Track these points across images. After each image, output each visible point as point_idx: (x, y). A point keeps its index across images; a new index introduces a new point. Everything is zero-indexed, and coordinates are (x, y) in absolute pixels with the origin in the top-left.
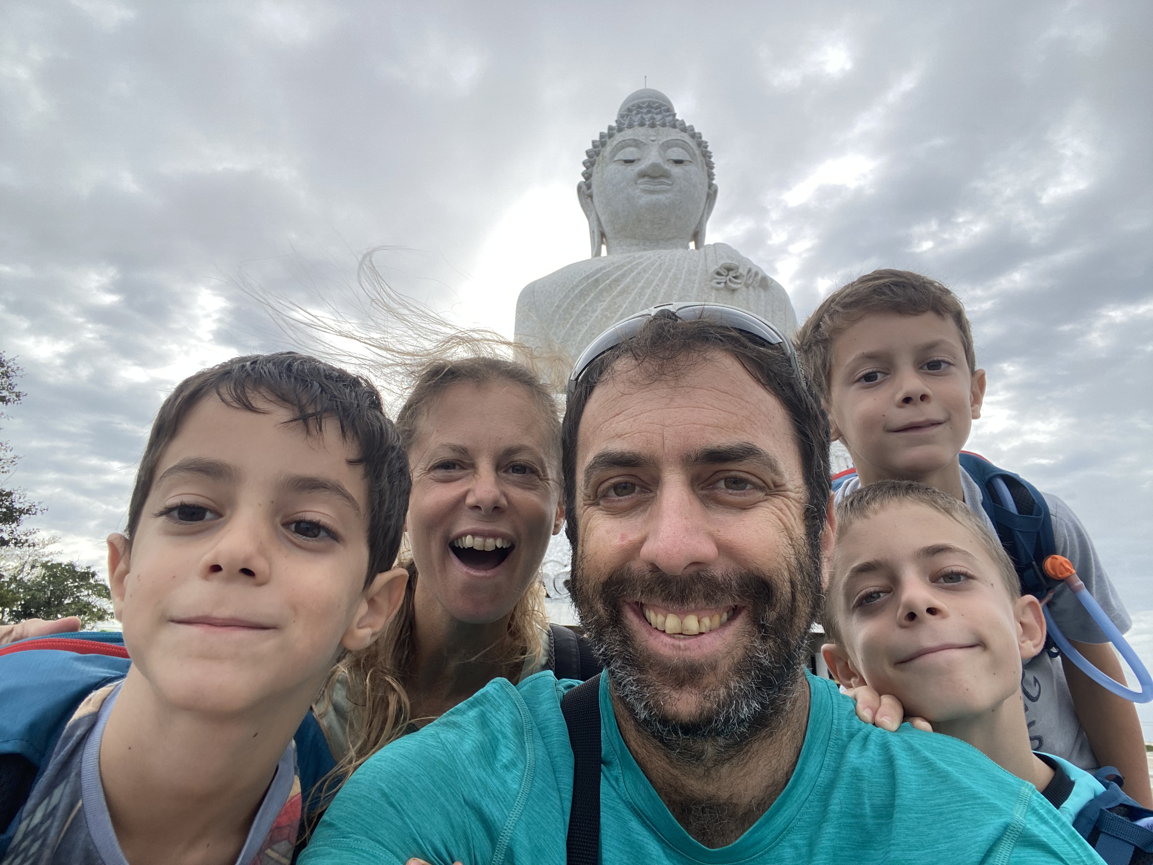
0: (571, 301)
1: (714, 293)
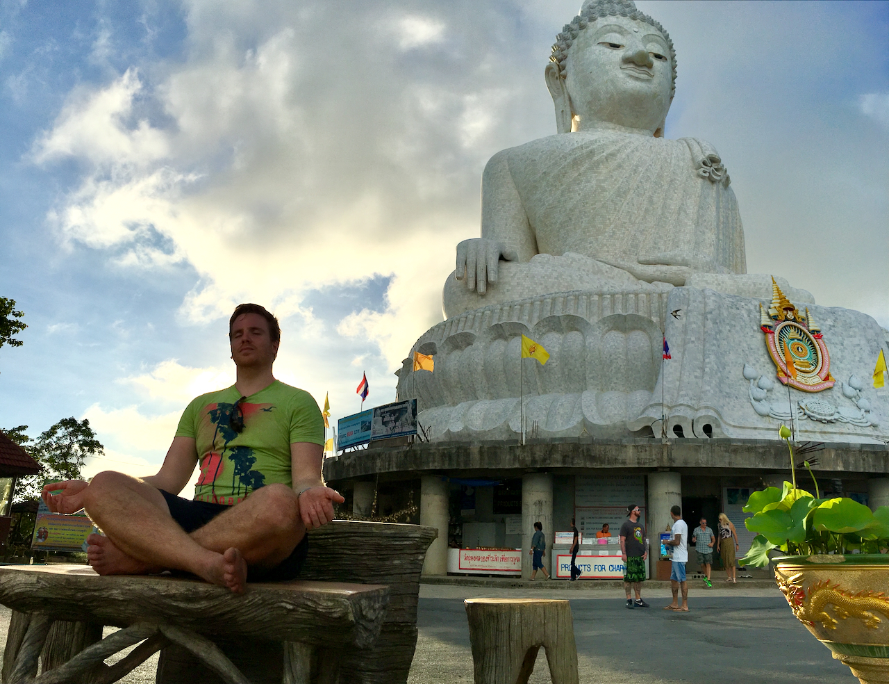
0: (563, 168)
1: (700, 181)
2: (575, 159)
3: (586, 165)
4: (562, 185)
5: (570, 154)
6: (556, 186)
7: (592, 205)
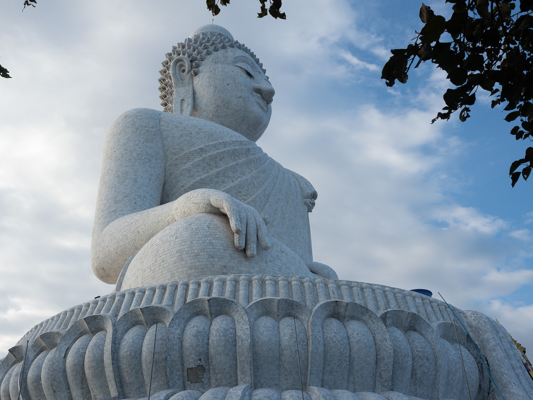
2: (235, 150)
3: (244, 160)
4: (217, 167)
5: (230, 144)
6: (210, 165)
7: (244, 195)
